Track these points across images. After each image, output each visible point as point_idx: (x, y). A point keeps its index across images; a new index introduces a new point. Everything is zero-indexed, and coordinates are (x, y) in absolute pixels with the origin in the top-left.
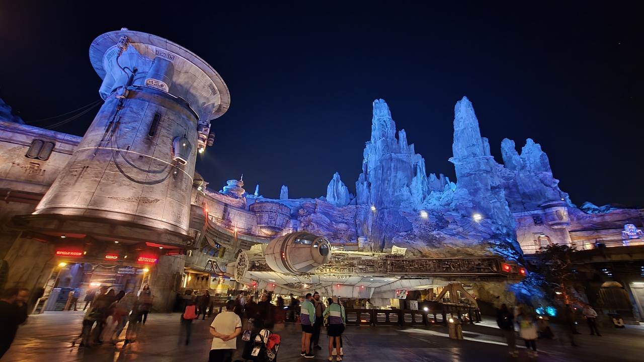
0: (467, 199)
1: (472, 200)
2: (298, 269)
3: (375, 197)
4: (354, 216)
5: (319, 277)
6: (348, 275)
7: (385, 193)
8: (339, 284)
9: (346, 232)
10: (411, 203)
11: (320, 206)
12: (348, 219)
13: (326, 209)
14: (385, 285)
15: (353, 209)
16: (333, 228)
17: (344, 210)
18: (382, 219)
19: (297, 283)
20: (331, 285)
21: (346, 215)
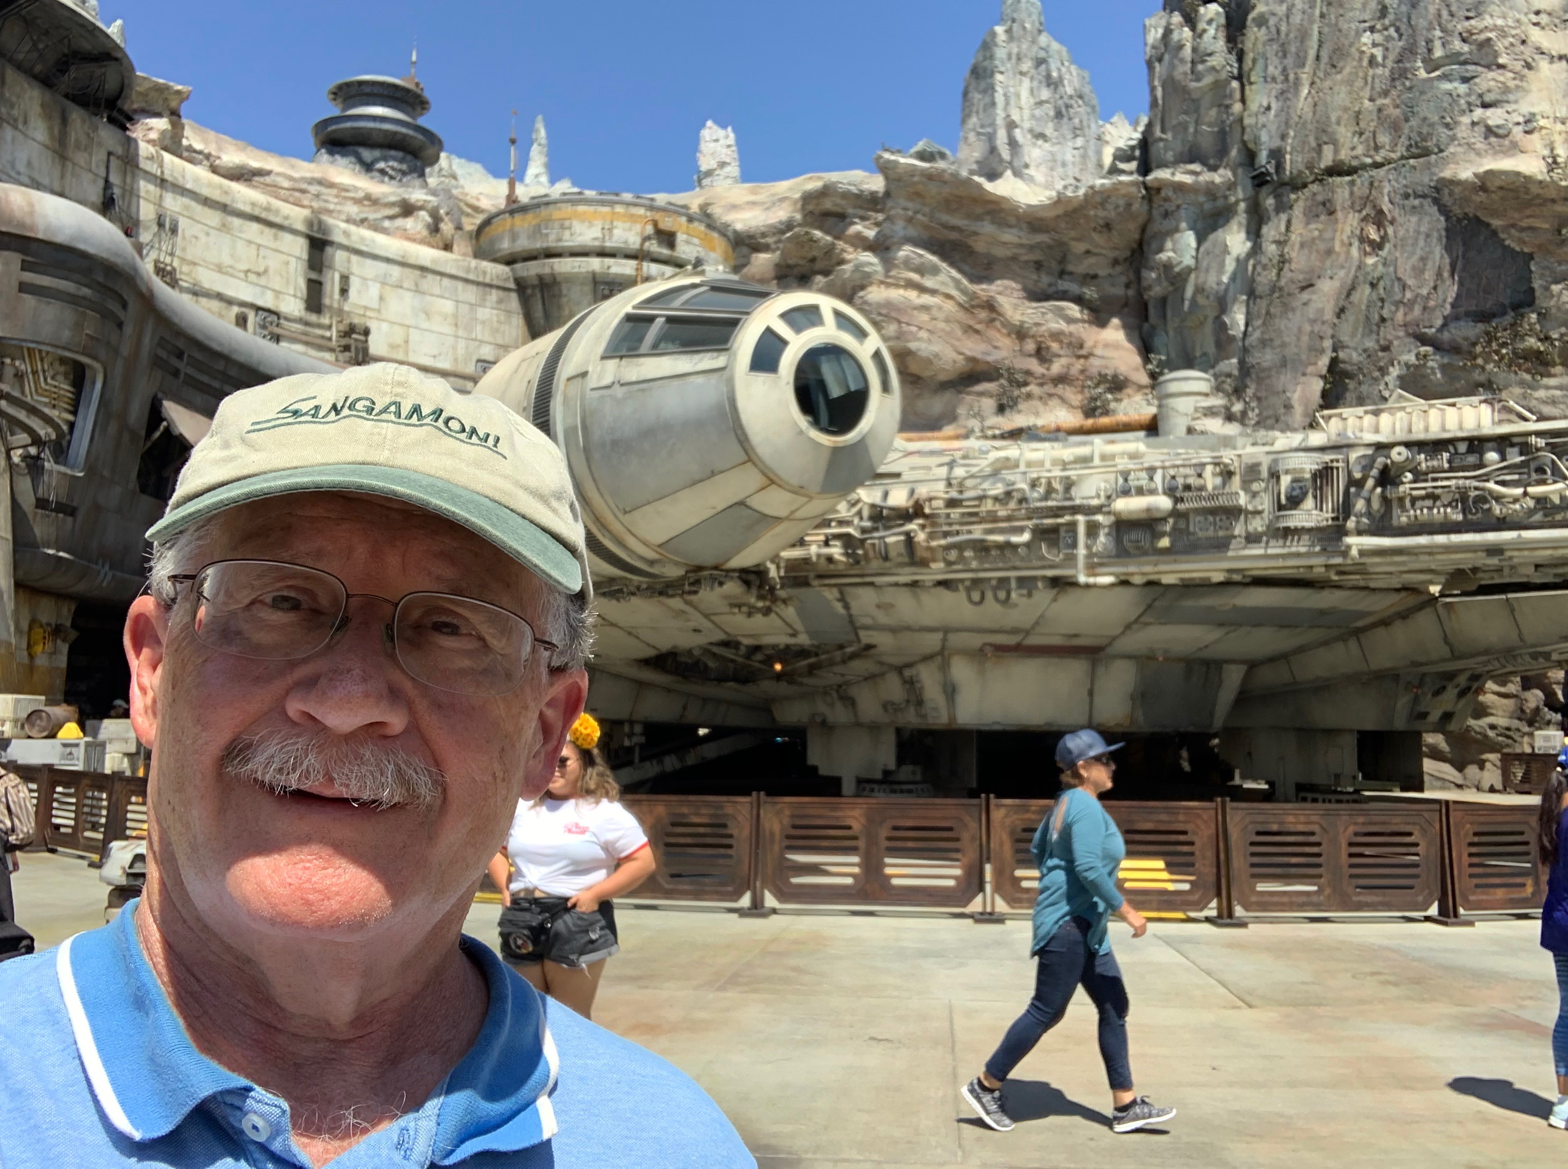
2: (660, 546)
3: (1274, 106)
4: (1128, 253)
5: (842, 599)
6: (1044, 578)
7: (1347, 70)
8: (991, 645)
9: (1079, 357)
10: (1527, 122)
11: (910, 205)
12: (1092, 272)
13: (945, 218)
14: (1325, 643)
15: (1122, 202)
16: (992, 333)
17: (1067, 214)
18: (1322, 246)
19: (715, 650)
20: (942, 652)
21: (1079, 247)
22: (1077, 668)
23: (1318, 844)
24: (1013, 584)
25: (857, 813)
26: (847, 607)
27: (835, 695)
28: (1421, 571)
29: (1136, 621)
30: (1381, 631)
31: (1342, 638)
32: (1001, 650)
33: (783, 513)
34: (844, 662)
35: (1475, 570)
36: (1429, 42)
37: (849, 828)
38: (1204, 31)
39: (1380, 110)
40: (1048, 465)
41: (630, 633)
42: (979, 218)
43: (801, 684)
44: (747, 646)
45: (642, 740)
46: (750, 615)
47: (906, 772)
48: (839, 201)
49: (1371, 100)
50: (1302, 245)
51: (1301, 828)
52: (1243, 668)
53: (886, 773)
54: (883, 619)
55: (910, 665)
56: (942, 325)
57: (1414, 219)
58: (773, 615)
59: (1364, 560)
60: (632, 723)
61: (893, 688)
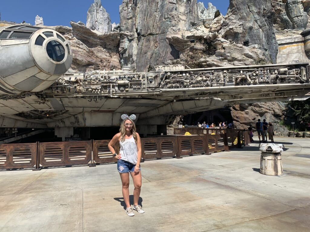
0: (238, 24)
1: (242, 25)
2: (13, 86)
3: (141, 22)
4: (116, 45)
5: (61, 100)
6: (104, 96)
7: (152, 18)
8: (93, 110)
9: (108, 63)
10: (179, 30)
11: (77, 32)
12: (110, 48)
13: (84, 35)
14: (152, 110)
15: (115, 36)
16: (92, 57)
17: (106, 37)
18: (148, 47)
19: (33, 112)
20: (83, 112)
21: (108, 43)
22: (110, 115)
23: (156, 145)
24: (98, 97)
25: (62, 145)
26: (62, 102)
27: (60, 121)
28: (170, 96)
29: (121, 106)
30: (162, 108)
31: (155, 109)
32: (95, 111)
33: (45, 79)
34: (62, 114)
35: (179, 96)
36: (165, 15)
37: (60, 148)
38: (129, 8)
39: (157, 25)
40: (104, 74)
41: (11, 108)
42: (90, 36)
43: (53, 119)
44: (40, 111)
45: (17, 131)
46: (40, 104)
47: (76, 136)
48: (63, 30)
49: (156, 23)
50: (145, 46)
51: (153, 142)
52: (139, 114)
53: (71, 136)
54: (70, 105)
55: (76, 115)
56: (83, 55)
57: (162, 44)
58: (45, 104)
59: (163, 93)
60: (14, 128)
61: (73, 119)
